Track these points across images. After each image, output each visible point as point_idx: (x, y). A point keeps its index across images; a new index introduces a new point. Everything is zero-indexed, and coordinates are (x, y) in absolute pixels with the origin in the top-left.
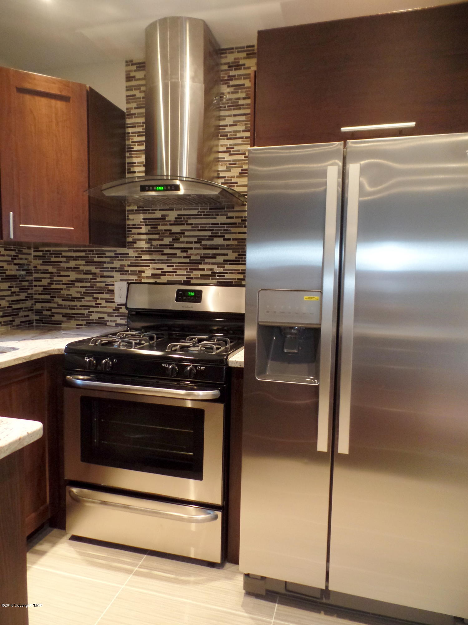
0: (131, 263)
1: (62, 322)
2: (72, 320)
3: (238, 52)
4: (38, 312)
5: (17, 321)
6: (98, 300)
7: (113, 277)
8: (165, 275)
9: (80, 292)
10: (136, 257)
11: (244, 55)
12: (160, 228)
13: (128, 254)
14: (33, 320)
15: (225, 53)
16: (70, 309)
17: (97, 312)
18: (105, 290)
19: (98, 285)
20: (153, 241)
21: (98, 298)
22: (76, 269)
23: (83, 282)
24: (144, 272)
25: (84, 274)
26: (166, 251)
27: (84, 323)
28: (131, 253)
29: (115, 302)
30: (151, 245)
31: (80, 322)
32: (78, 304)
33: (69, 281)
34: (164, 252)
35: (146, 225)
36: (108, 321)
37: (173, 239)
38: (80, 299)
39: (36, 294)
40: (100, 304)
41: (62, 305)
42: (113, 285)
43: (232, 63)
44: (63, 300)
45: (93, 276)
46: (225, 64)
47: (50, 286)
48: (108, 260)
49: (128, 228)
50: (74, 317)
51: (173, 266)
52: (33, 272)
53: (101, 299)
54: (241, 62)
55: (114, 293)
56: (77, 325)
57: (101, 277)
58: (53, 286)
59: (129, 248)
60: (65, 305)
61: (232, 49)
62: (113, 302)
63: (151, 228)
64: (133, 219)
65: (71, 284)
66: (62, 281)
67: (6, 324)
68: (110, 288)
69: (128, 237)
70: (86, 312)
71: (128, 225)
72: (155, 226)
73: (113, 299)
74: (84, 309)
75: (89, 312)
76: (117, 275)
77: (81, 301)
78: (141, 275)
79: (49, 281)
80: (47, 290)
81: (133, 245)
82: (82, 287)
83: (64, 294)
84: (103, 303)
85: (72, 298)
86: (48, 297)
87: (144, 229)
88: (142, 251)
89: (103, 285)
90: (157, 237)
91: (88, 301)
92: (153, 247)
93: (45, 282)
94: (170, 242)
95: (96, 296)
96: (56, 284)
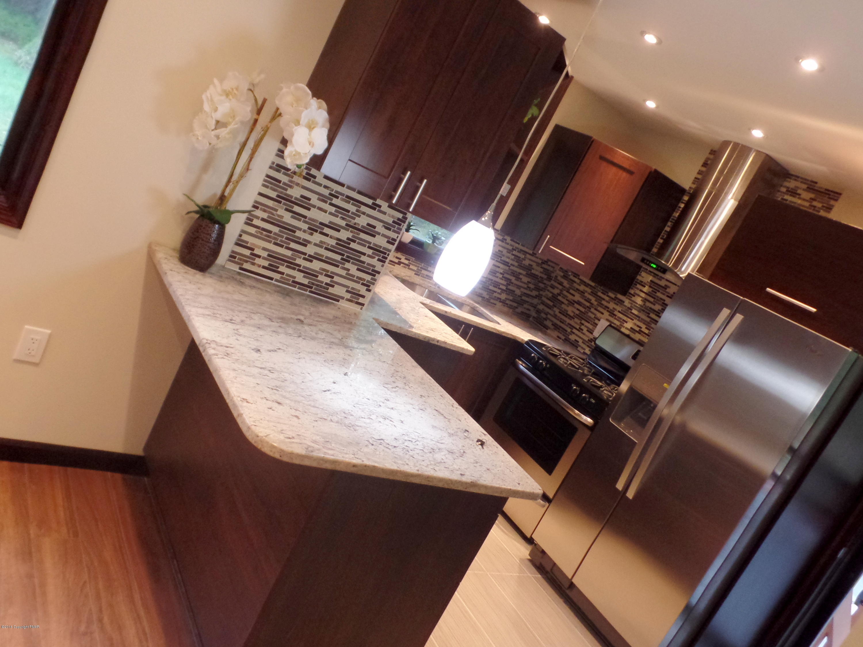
0: (622, 310)
1: (550, 328)
3: (801, 182)
4: (538, 312)
5: (520, 310)
6: (583, 326)
7: (603, 314)
8: (640, 333)
9: (574, 313)
10: (628, 308)
11: (805, 186)
12: (659, 294)
13: (624, 302)
14: (531, 316)
15: (790, 178)
16: (561, 321)
17: (577, 335)
18: (592, 322)
19: (590, 314)
20: (647, 302)
21: (583, 324)
22: (582, 293)
23: (581, 305)
24: (626, 322)
25: (585, 300)
27: (563, 338)
28: (627, 303)
30: (644, 304)
31: (561, 336)
32: (568, 321)
33: (572, 300)
34: (650, 316)
35: (650, 287)
36: (580, 346)
38: (571, 318)
39: (545, 297)
40: (582, 330)
41: (556, 315)
42: (599, 320)
43: (792, 189)
44: (559, 312)
45: (590, 306)
46: (785, 187)
47: (557, 296)
48: (607, 298)
49: (635, 282)
50: (559, 329)
51: (650, 330)
52: (553, 279)
53: (586, 326)
54: (799, 191)
55: (596, 327)
56: (558, 337)
57: (595, 309)
58: (559, 298)
59: (627, 298)
60: (558, 317)
61: (798, 177)
62: (592, 333)
65: (572, 303)
66: (567, 297)
67: (510, 307)
68: (596, 321)
69: (631, 288)
70: (569, 330)
72: (655, 291)
73: (593, 331)
74: (570, 328)
75: (571, 331)
76: (606, 314)
77: (571, 320)
78: (624, 324)
79: (559, 292)
80: (554, 298)
81: (631, 297)
82: (578, 310)
83: (563, 308)
84: (585, 330)
85: (567, 314)
86: (551, 303)
87: (646, 289)
88: (635, 306)
89: (593, 316)
90: (652, 300)
91: (574, 322)
92: (644, 306)
93: (556, 291)
94: (659, 310)
95: (583, 322)
96: (562, 297)
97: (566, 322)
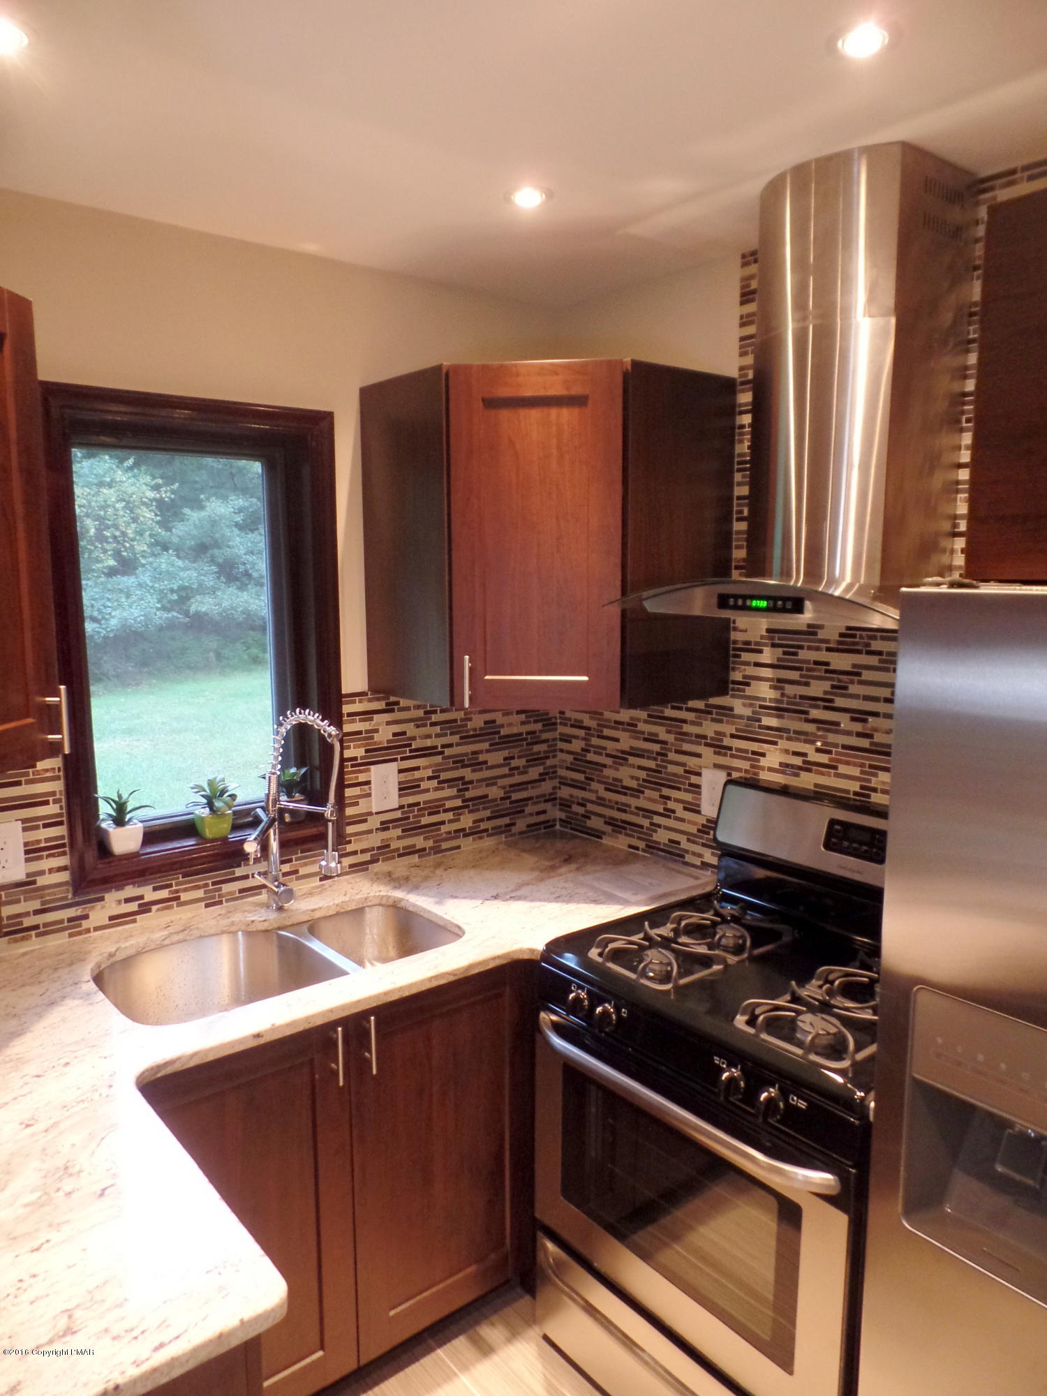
0: (737, 730)
1: (604, 833)
2: (620, 833)
4: (565, 805)
5: (521, 825)
6: (669, 802)
7: (699, 756)
8: (809, 770)
9: (637, 779)
10: (749, 718)
12: (804, 654)
13: (731, 709)
14: (555, 822)
16: (619, 810)
17: (667, 828)
18: (684, 784)
19: (672, 768)
20: (787, 686)
21: (669, 798)
22: (631, 725)
23: (642, 756)
24: (764, 755)
25: (646, 740)
26: (815, 713)
27: (642, 845)
28: (740, 708)
29: (703, 813)
30: (783, 695)
31: (635, 842)
32: (634, 802)
33: (617, 750)
34: (811, 716)
35: (774, 645)
36: (687, 852)
37: (833, 687)
38: (637, 792)
39: (560, 768)
40: (673, 811)
41: (603, 799)
42: (699, 774)
44: (606, 789)
45: (662, 748)
47: (585, 756)
48: (690, 716)
49: (735, 649)
50: (625, 829)
51: (829, 752)
53: (677, 800)
55: (700, 794)
56: (630, 847)
57: (677, 752)
58: (591, 757)
59: (733, 696)
60: (610, 801)
62: (699, 812)
63: (785, 653)
64: (744, 629)
65: (621, 758)
66: (605, 749)
68: (694, 779)
69: (734, 669)
70: (646, 823)
71: (735, 642)
72: (791, 651)
73: (699, 806)
74: (644, 817)
75: (652, 824)
76: (708, 753)
77: (638, 797)
78: (758, 761)
79: (582, 744)
80: (579, 761)
81: (744, 691)
82: (640, 768)
83: (608, 777)
84: (680, 811)
85: (623, 788)
86: (581, 777)
87: (767, 656)
88: (761, 707)
89: (680, 770)
90: (795, 675)
91: (649, 799)
92: (785, 699)
93: (577, 746)
94: (826, 693)
95: (666, 791)
96: (595, 753)
97: (629, 806)
